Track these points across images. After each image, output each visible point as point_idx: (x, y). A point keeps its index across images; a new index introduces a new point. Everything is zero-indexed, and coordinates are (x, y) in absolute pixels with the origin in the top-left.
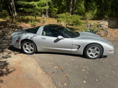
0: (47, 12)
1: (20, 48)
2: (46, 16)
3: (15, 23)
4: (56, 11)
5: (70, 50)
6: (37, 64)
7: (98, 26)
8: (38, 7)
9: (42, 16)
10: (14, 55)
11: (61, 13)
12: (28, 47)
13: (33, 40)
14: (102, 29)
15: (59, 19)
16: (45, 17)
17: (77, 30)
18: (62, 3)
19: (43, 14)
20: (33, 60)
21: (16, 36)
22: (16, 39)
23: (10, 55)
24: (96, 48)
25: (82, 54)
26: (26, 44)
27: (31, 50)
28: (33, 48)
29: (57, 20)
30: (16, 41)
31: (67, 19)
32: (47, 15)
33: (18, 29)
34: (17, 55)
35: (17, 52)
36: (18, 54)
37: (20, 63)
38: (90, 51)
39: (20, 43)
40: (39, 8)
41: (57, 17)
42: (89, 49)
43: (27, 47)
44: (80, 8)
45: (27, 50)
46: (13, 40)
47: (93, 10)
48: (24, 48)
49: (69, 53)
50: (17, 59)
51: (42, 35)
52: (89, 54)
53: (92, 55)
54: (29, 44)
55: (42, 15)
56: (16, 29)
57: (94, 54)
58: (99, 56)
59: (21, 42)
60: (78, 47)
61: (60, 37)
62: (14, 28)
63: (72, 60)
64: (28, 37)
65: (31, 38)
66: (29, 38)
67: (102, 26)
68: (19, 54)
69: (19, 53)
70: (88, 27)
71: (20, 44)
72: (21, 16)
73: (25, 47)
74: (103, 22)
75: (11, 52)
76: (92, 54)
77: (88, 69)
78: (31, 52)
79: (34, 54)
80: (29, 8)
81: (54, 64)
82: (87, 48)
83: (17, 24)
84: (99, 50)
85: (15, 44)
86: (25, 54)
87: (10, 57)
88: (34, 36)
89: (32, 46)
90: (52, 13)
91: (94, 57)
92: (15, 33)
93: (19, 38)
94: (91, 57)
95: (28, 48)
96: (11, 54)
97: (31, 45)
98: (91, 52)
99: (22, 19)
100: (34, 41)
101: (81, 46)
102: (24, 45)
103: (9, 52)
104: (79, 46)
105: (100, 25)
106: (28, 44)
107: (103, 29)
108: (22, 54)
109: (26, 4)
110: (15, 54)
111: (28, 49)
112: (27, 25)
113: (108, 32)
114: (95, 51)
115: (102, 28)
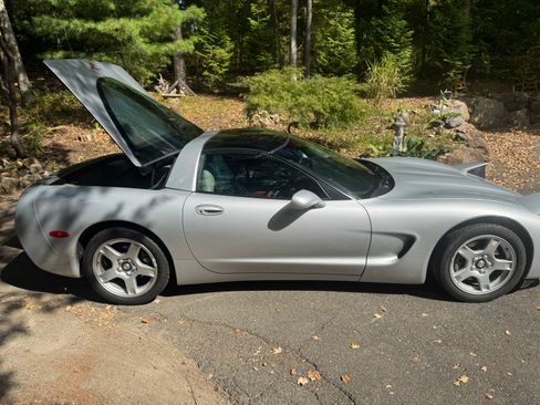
0: (180, 67)
1: (76, 271)
2: (177, 87)
3: (25, 131)
4: (222, 61)
5: (360, 261)
6: (191, 364)
7: (435, 124)
8: (144, 46)
9: (157, 88)
10: (43, 317)
11: (261, 71)
12: (122, 265)
13: (149, 224)
14: (457, 137)
15: (255, 100)
16: (173, 93)
17: (345, 150)
18: (253, 22)
19: (161, 80)
20: (158, 338)
21: (44, 208)
22: (53, 225)
23: (16, 316)
24: (494, 244)
25: (423, 280)
26: (113, 246)
27: (142, 280)
28: (151, 264)
29: (242, 106)
30: (53, 234)
31: (294, 96)
32: (180, 81)
33: (42, 159)
34: (60, 312)
35: (60, 296)
36: (66, 304)
37: (85, 367)
38: (462, 262)
39: (73, 246)
40: (149, 49)
41: (246, 90)
42: (460, 252)
43: (116, 265)
44: (337, 46)
45: (119, 282)
46: (32, 228)
47: (395, 53)
48: (98, 270)
49: (356, 279)
50: (63, 342)
51: (197, 191)
52: (457, 277)
53: (472, 281)
54: (129, 244)
55: (157, 83)
56: (32, 162)
57: (482, 276)
58: (509, 281)
59: (80, 240)
60: (400, 243)
61: (303, 198)
62: (19, 156)
63: (378, 316)
64: (120, 207)
65: (139, 213)
66: (126, 215)
67: (453, 124)
68: (69, 308)
69: (72, 302)
70: (397, 134)
71: (78, 253)
72: (52, 91)
73: (107, 264)
74: (448, 102)
75: (20, 301)
76: (476, 273)
77: (485, 368)
78: (139, 291)
79: (157, 301)
80: (97, 51)
81: (284, 352)
82: (451, 247)
83: (35, 134)
84: (512, 252)
85: (43, 250)
86: (109, 307)
87: (19, 329)
88: (153, 203)
89: (143, 256)
90: (206, 73)
91: (484, 291)
92: (43, 193)
93: (69, 218)
94: (469, 289)
95: (120, 272)
96: (24, 311)
97: (142, 250)
98: (470, 264)
99: (58, 109)
100: (154, 231)
101: (418, 236)
102: (96, 254)
103: (12, 298)
104: (409, 241)
105: (444, 119)
106: (121, 248)
107: (463, 139)
108: (87, 307)
109: (82, 34)
110: (48, 309)
111: (123, 275)
112: (89, 137)
113: (487, 152)
114: (490, 259)
115: (458, 131)
